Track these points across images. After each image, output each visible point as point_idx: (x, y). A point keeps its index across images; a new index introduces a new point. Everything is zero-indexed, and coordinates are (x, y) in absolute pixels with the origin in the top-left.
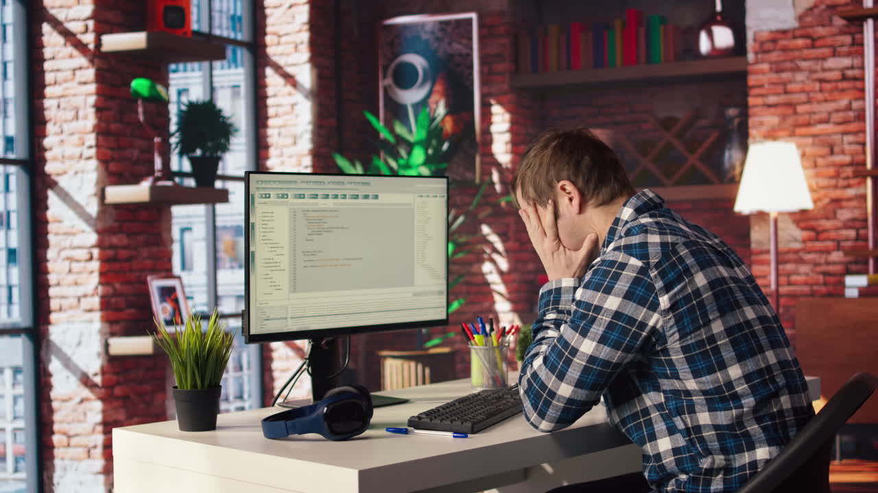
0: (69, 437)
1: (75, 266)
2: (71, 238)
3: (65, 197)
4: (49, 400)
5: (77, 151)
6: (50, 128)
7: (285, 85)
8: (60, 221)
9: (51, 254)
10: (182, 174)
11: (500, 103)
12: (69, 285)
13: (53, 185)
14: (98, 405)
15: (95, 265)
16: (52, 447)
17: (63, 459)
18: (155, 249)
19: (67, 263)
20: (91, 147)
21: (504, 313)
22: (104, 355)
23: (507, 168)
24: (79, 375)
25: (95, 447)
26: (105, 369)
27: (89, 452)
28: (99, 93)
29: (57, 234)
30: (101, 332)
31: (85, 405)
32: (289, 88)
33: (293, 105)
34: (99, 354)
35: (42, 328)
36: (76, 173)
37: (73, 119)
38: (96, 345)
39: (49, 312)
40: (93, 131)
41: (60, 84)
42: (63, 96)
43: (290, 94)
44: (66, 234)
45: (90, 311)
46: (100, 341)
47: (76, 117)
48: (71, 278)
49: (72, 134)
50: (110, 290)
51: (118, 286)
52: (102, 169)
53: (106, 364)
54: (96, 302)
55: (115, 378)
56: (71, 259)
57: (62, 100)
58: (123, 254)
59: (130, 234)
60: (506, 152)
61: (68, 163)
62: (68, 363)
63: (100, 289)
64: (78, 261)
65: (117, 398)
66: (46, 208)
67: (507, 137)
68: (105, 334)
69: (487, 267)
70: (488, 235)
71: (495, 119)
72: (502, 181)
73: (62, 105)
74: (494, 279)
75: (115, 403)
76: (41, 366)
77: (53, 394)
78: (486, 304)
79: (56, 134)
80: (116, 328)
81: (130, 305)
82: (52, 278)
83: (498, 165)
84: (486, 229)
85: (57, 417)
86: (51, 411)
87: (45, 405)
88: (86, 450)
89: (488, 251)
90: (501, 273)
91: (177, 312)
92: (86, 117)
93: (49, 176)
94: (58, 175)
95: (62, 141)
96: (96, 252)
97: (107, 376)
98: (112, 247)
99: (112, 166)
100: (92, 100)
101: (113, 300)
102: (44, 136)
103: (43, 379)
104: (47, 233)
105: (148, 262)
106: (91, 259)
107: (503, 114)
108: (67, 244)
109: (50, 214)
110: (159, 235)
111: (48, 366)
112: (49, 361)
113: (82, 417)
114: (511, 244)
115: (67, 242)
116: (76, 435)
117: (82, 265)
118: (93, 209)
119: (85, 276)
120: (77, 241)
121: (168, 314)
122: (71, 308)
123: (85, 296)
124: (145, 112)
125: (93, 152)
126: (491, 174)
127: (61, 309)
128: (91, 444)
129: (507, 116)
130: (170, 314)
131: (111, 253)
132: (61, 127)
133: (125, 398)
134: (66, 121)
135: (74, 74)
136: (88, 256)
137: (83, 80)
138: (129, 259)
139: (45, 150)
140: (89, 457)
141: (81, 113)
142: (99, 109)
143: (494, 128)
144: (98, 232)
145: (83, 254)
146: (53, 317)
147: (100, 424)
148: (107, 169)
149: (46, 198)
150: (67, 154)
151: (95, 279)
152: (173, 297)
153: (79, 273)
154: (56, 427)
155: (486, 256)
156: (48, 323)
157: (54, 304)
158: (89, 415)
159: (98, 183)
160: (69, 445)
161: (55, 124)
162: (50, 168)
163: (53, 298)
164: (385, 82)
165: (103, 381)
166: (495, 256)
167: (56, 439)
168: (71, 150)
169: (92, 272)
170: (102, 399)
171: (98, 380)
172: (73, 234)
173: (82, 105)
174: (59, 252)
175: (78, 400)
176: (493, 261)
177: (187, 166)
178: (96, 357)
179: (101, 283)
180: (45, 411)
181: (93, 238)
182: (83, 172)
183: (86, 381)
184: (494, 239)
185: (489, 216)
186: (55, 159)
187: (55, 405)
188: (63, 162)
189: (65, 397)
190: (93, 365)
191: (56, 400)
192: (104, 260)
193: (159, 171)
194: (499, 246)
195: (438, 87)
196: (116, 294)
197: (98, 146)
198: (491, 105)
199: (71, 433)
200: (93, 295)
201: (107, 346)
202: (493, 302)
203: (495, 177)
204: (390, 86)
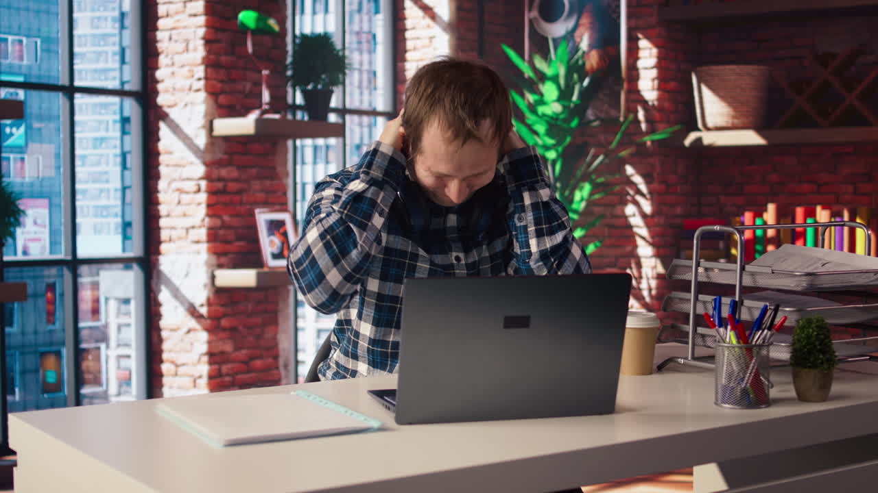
0: (177, 366)
1: (185, 198)
2: (179, 170)
3: (176, 129)
4: (159, 330)
5: (187, 83)
6: (162, 60)
7: (424, 18)
8: (170, 153)
9: (162, 185)
10: (295, 107)
11: (647, 37)
12: (179, 216)
13: (164, 116)
14: (204, 336)
15: (203, 197)
16: (161, 375)
17: (171, 387)
18: (268, 183)
19: (177, 194)
20: (200, 79)
21: (646, 257)
22: (209, 286)
23: (653, 105)
24: (187, 305)
25: (200, 377)
26: (211, 301)
27: (195, 381)
28: (209, 25)
29: (167, 166)
30: (208, 264)
31: (192, 335)
32: (428, 21)
33: (431, 38)
34: (205, 286)
35: (153, 257)
36: (186, 105)
37: (184, 51)
38: (202, 277)
39: (159, 242)
40: (203, 63)
41: (172, 16)
42: (174, 29)
43: (429, 26)
44: (176, 166)
45: (198, 242)
46: (207, 272)
47: (187, 50)
48: (180, 209)
49: (183, 66)
50: (218, 222)
51: (226, 218)
52: (211, 102)
53: (212, 296)
54: (202, 233)
55: (221, 309)
56: (180, 191)
57: (174, 32)
58: (233, 186)
59: (241, 167)
60: (653, 89)
61: (179, 95)
62: (176, 294)
63: (207, 220)
64: (187, 193)
65: (224, 329)
66: (158, 140)
67: (654, 73)
68: (213, 266)
69: (630, 209)
70: (632, 176)
71: (641, 54)
72: (648, 120)
73: (174, 37)
74: (636, 221)
75: (222, 335)
76: (152, 295)
77: (163, 323)
78: (629, 248)
79: (167, 66)
80: (224, 260)
81: (239, 239)
82: (163, 209)
83: (644, 103)
84: (629, 170)
85: (165, 346)
86: (161, 340)
87: (154, 334)
88: (192, 379)
89: (631, 192)
90: (644, 216)
91: (285, 245)
92: (195, 50)
93: (160, 107)
94: (170, 107)
95: (173, 73)
96: (203, 184)
97: (214, 308)
98: (220, 179)
99: (222, 99)
100: (202, 32)
101: (221, 232)
102: (156, 68)
103: (153, 308)
104: (158, 164)
105: (260, 196)
106: (199, 190)
107: (651, 49)
108: (176, 175)
109: (161, 146)
110: (274, 168)
111: (157, 297)
112: (160, 291)
113: (188, 347)
114: (655, 185)
115: (177, 173)
116: (183, 365)
117: (191, 196)
118: (201, 141)
119: (193, 207)
120: (186, 172)
121: (276, 247)
122: (180, 238)
123: (193, 227)
124: (254, 45)
125: (202, 84)
126: (636, 112)
127: (170, 240)
128: (197, 374)
129: (655, 51)
130: (278, 247)
131: (220, 185)
132: (172, 58)
133: (233, 330)
134: (177, 53)
135: (185, 6)
136: (195, 188)
137: (193, 12)
138: (239, 192)
139: (157, 82)
140: (195, 386)
141: (191, 46)
142: (208, 41)
143: (641, 64)
144: (206, 164)
145: (191, 186)
146: (163, 247)
147: (205, 354)
148: (216, 101)
149: (158, 129)
150: (178, 85)
151: (202, 211)
152: (282, 230)
153: (189, 204)
154: (165, 356)
155: (629, 198)
156: (158, 253)
157: (164, 235)
158: (196, 344)
159: (206, 115)
160: (176, 375)
161: (167, 56)
162: (161, 100)
163: (164, 229)
164: (531, 15)
165: (209, 312)
166: (638, 198)
167: (165, 367)
168: (182, 82)
169: (199, 204)
170: (207, 330)
171: (204, 311)
172: (184, 166)
173: (191, 36)
174: (169, 184)
175: (185, 330)
176: (636, 203)
177: (299, 100)
178: (203, 289)
179: (208, 215)
180: (155, 339)
181: (200, 170)
182: (192, 103)
183: (193, 311)
184: (638, 179)
185: (632, 155)
186: (166, 91)
187: (164, 334)
188: (173, 94)
189: (175, 327)
190: (200, 296)
191: (166, 329)
192: (212, 192)
193: (267, 104)
194: (643, 188)
195: (585, 20)
196: (224, 226)
197: (206, 78)
198: (638, 39)
199: (179, 362)
200: (200, 227)
201: (213, 277)
202: (636, 246)
203: (641, 115)
204: (535, 18)
